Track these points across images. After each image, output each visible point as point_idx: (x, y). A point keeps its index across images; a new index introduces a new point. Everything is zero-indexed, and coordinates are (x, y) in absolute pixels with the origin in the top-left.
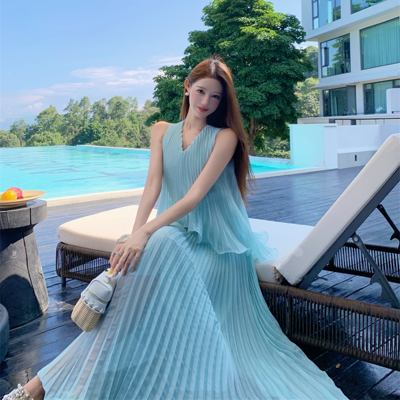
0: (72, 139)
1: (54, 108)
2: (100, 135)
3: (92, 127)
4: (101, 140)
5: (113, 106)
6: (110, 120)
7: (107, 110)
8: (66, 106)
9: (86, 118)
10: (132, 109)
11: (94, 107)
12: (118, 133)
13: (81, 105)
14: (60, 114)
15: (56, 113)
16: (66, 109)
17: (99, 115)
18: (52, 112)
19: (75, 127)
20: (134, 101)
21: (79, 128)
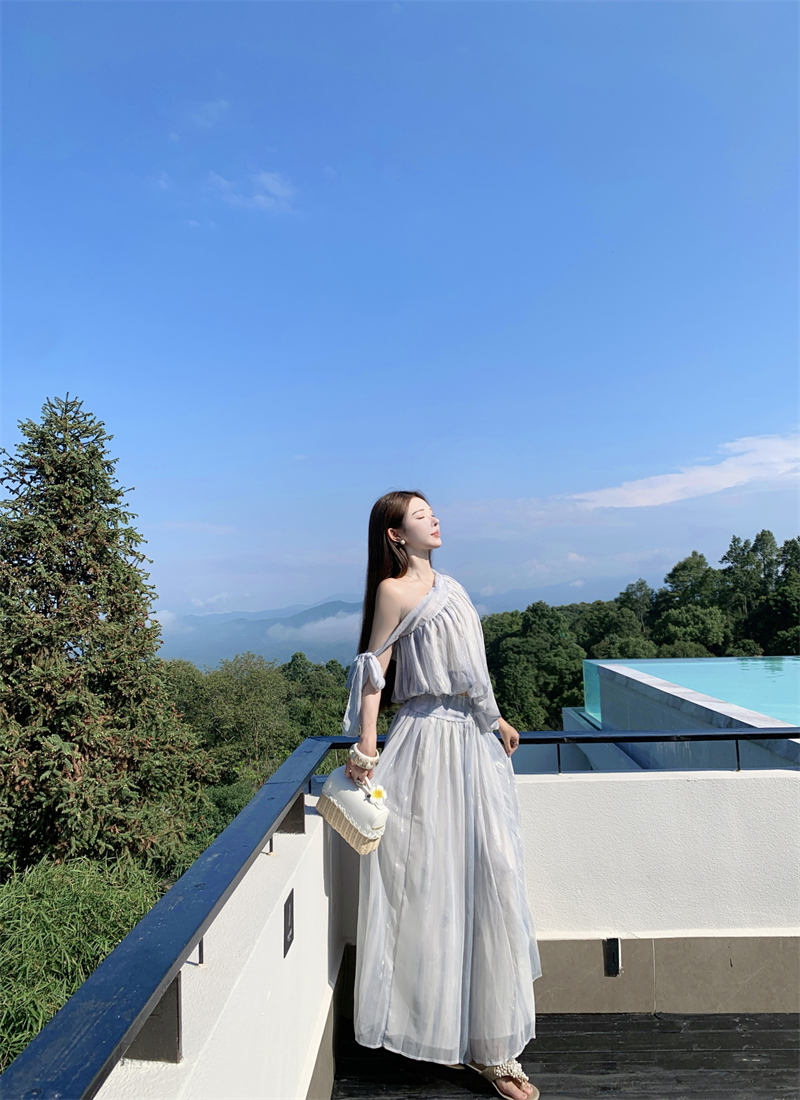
0: (745, 621)
1: (702, 556)
3: (786, 597)
8: (725, 554)
9: (769, 576)
11: (784, 552)
13: (755, 549)
14: (714, 568)
15: (706, 568)
16: (725, 558)
17: (796, 568)
18: (699, 565)
19: (747, 595)
21: (757, 598)
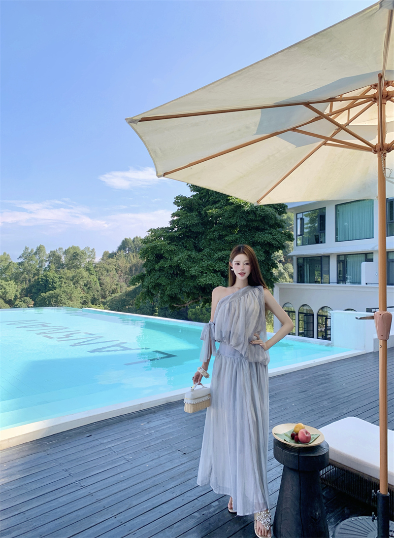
0: (26, 288)
1: (8, 255)
2: (55, 285)
3: (47, 277)
4: (57, 290)
5: (69, 256)
6: (66, 270)
7: (63, 259)
8: (20, 254)
9: (41, 267)
10: (88, 260)
11: (49, 256)
12: (74, 284)
13: (36, 254)
14: (14, 261)
15: (9, 261)
16: (20, 257)
17: (54, 264)
18: (6, 259)
19: (29, 276)
20: (92, 252)
21: (33, 277)
